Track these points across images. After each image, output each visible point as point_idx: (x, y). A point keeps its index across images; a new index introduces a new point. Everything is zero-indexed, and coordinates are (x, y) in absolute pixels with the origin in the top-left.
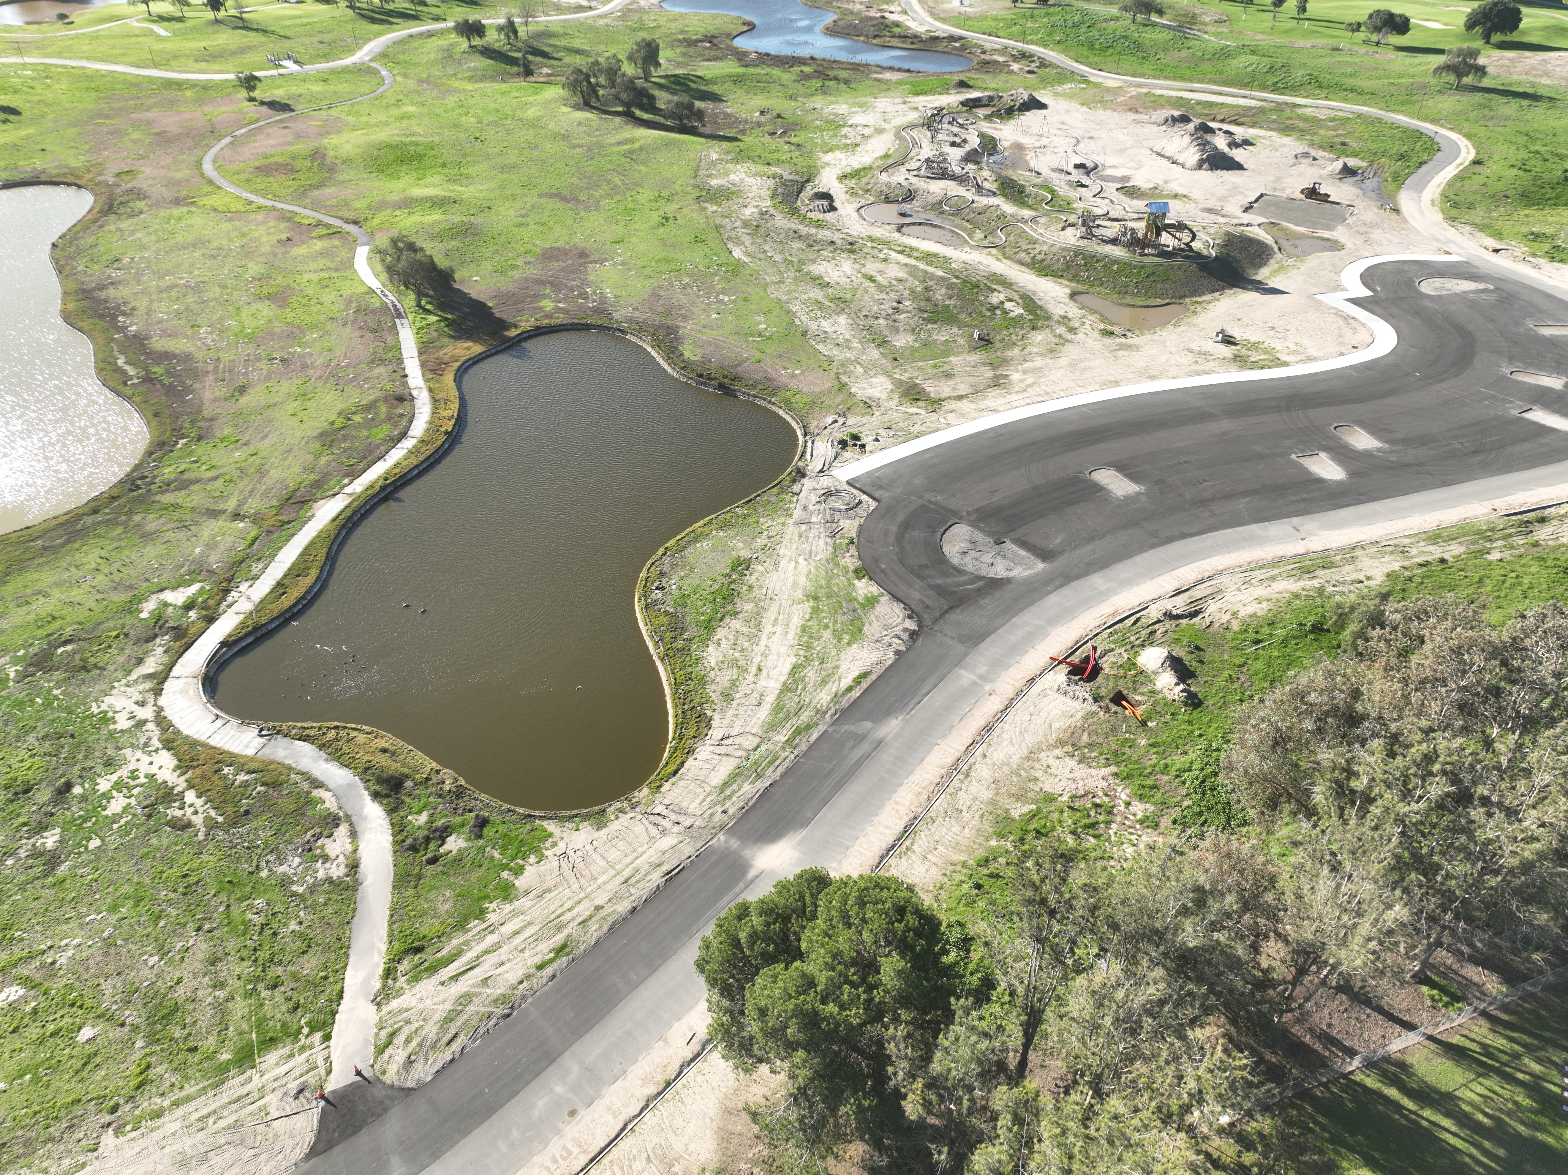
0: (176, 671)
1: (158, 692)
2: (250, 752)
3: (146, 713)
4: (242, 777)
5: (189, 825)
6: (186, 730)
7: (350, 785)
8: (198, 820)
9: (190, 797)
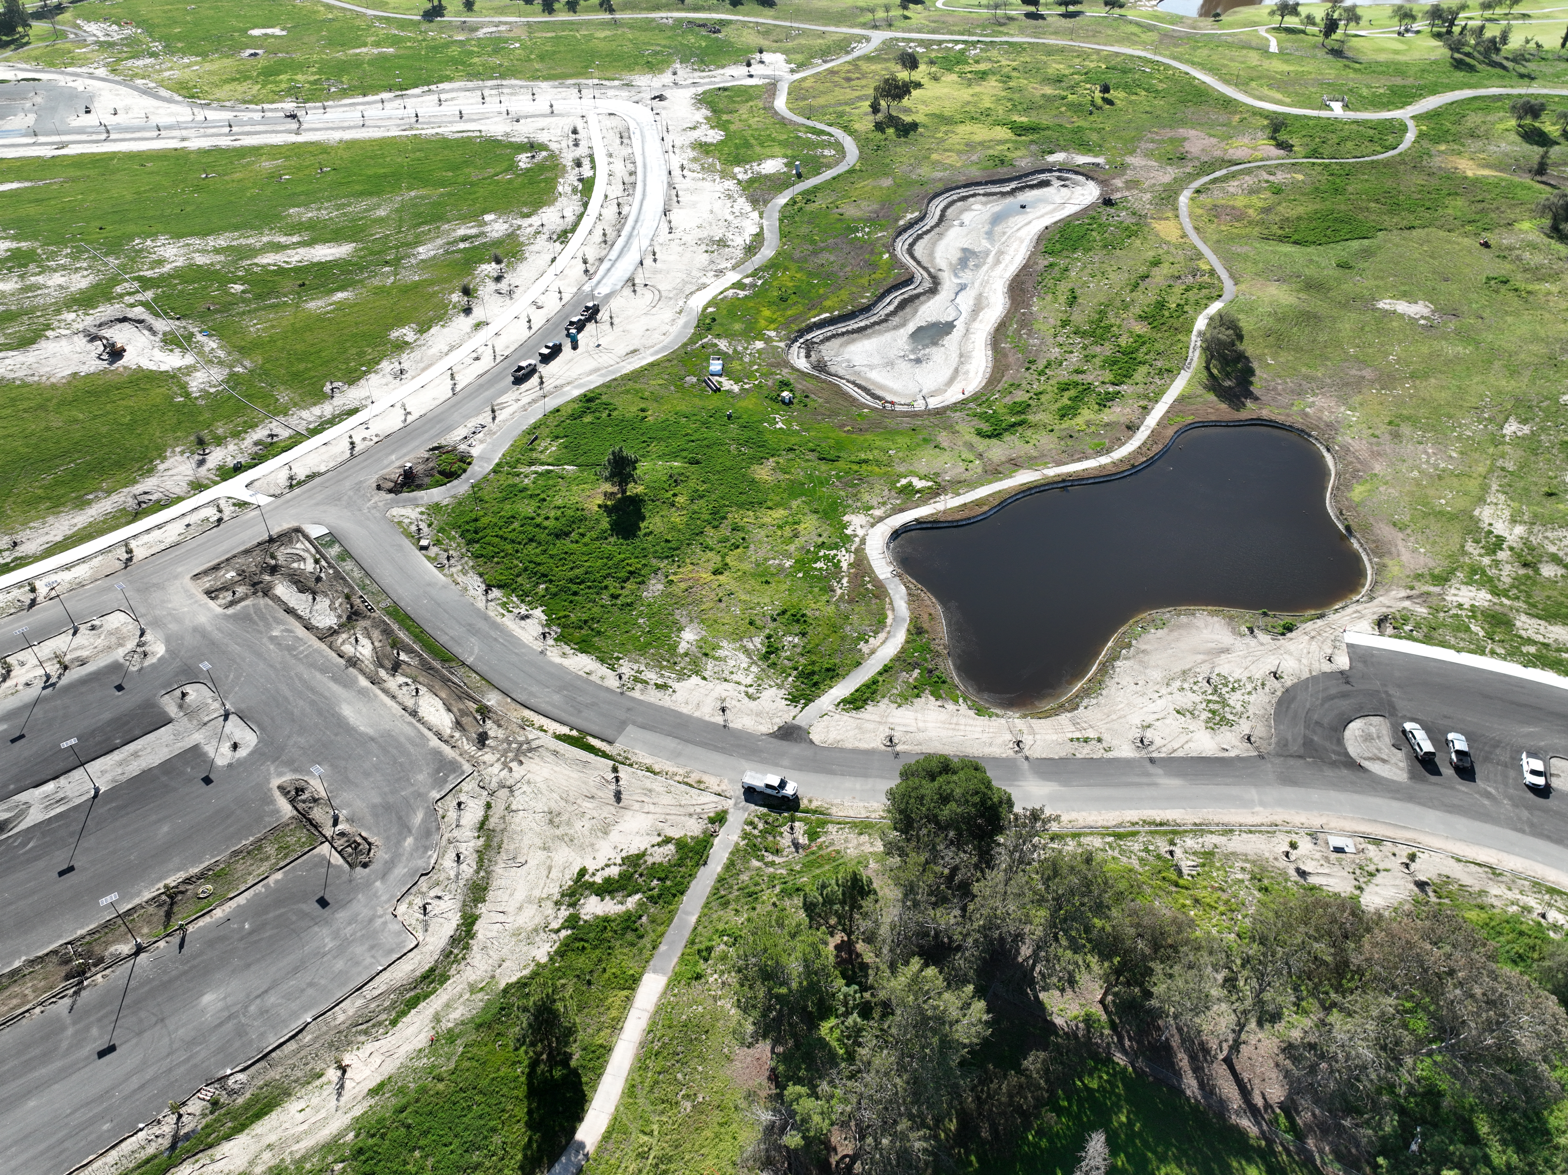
0: (887, 521)
1: (873, 525)
2: (881, 577)
3: (860, 532)
4: (869, 586)
5: (834, 591)
6: (868, 551)
7: (904, 620)
8: (839, 592)
9: (845, 581)
